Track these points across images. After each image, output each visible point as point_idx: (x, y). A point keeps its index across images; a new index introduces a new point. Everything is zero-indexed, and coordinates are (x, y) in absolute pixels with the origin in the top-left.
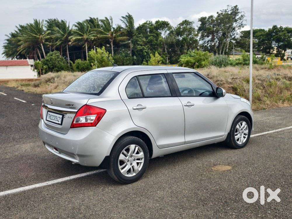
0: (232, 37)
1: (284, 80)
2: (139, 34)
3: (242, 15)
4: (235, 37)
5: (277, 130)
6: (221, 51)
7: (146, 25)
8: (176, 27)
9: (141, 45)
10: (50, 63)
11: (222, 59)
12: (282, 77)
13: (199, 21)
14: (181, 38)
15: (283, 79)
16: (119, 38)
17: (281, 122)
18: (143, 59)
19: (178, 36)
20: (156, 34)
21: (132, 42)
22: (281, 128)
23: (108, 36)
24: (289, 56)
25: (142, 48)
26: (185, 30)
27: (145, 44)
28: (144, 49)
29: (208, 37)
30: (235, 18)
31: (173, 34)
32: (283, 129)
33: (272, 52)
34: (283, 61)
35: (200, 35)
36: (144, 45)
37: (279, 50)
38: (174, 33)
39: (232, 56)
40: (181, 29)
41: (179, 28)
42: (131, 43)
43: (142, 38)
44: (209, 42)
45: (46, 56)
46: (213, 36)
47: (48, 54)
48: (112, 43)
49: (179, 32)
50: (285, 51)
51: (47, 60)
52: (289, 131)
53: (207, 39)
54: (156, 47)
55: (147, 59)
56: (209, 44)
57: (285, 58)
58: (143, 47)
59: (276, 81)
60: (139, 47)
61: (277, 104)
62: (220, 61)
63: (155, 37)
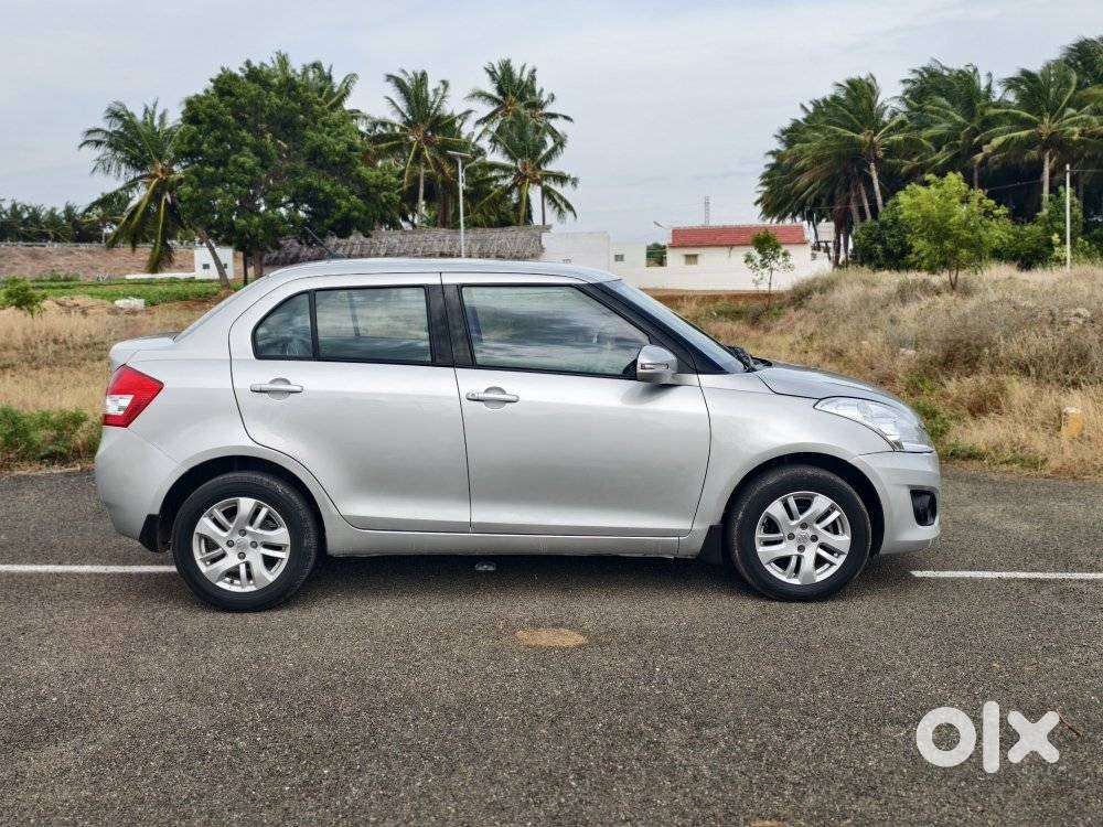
10: (893, 236)
45: (885, 206)
47: (890, 203)
51: (883, 225)
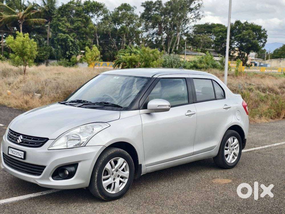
0: (184, 32)
1: (258, 92)
2: (62, 16)
3: (199, 4)
4: (188, 32)
5: (263, 147)
6: (170, 48)
7: (72, 4)
8: (112, 12)
9: (64, 33)
11: (173, 60)
12: (255, 88)
13: (142, 6)
14: (118, 27)
15: (256, 90)
16: (33, 19)
17: (264, 139)
18: (66, 51)
19: (115, 23)
20: (86, 18)
21: (51, 26)
22: (268, 145)
23: (16, 16)
24: (253, 61)
25: (65, 37)
26: (124, 16)
27: (70, 31)
28: (67, 38)
29: (154, 28)
30: (189, 6)
31: (108, 19)
32: (270, 146)
33: (233, 54)
34: (246, 67)
35: (143, 24)
36: (68, 33)
37: (241, 52)
38: (110, 19)
39: (183, 56)
40: (119, 14)
41: (117, 13)
42: (49, 27)
43: (66, 22)
44: (155, 35)
46: (160, 28)
48: (21, 25)
49: (116, 19)
50: (248, 54)
52: (277, 148)
53: (152, 31)
54: (84, 36)
55: (71, 52)
56: (155, 38)
57: (248, 62)
58: (68, 35)
59: (248, 92)
60: (61, 35)
61: (253, 119)
62: (171, 62)
63: (84, 23)
